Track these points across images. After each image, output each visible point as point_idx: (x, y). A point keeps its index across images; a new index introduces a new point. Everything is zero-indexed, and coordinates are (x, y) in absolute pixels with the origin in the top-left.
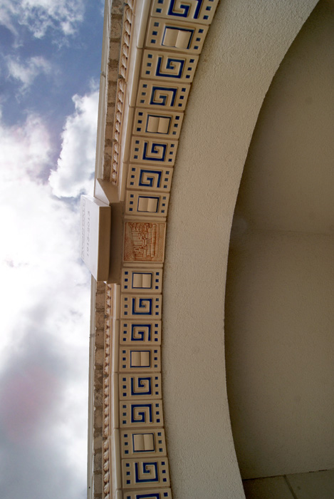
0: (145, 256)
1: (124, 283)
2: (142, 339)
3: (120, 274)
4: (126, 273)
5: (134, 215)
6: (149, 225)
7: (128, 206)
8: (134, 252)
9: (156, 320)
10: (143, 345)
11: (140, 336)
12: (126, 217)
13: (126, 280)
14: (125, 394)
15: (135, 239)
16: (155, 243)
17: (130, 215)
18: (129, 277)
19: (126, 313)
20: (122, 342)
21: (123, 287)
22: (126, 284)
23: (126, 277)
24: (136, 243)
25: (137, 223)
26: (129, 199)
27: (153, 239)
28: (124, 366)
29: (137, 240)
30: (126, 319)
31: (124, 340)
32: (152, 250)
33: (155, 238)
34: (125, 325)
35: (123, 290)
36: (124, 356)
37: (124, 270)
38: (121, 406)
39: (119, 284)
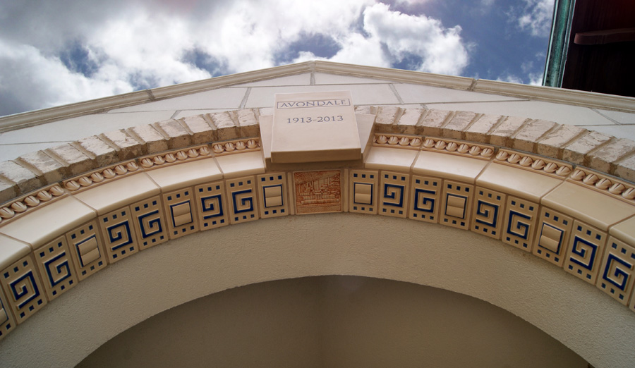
0: (301, 194)
1: (267, 176)
2: (205, 210)
3: (278, 171)
4: (280, 177)
5: (349, 178)
6: (338, 195)
7: (360, 172)
8: (306, 182)
9: (229, 219)
10: (197, 212)
11: (208, 207)
12: (346, 170)
13: (272, 178)
14: (137, 209)
15: (321, 182)
16: (318, 203)
17: (349, 174)
18: (276, 181)
19: (232, 185)
20: (197, 189)
21: (263, 176)
22: (267, 179)
23: (276, 177)
24: (316, 183)
25: (339, 182)
26: (368, 173)
27: (322, 200)
28: (170, 198)
29: (320, 184)
30: (225, 186)
31: (201, 190)
32: (309, 201)
33: (324, 203)
34: (218, 187)
35: (259, 177)
36: (182, 194)
37: (283, 174)
38: (123, 210)
39: (266, 171)
